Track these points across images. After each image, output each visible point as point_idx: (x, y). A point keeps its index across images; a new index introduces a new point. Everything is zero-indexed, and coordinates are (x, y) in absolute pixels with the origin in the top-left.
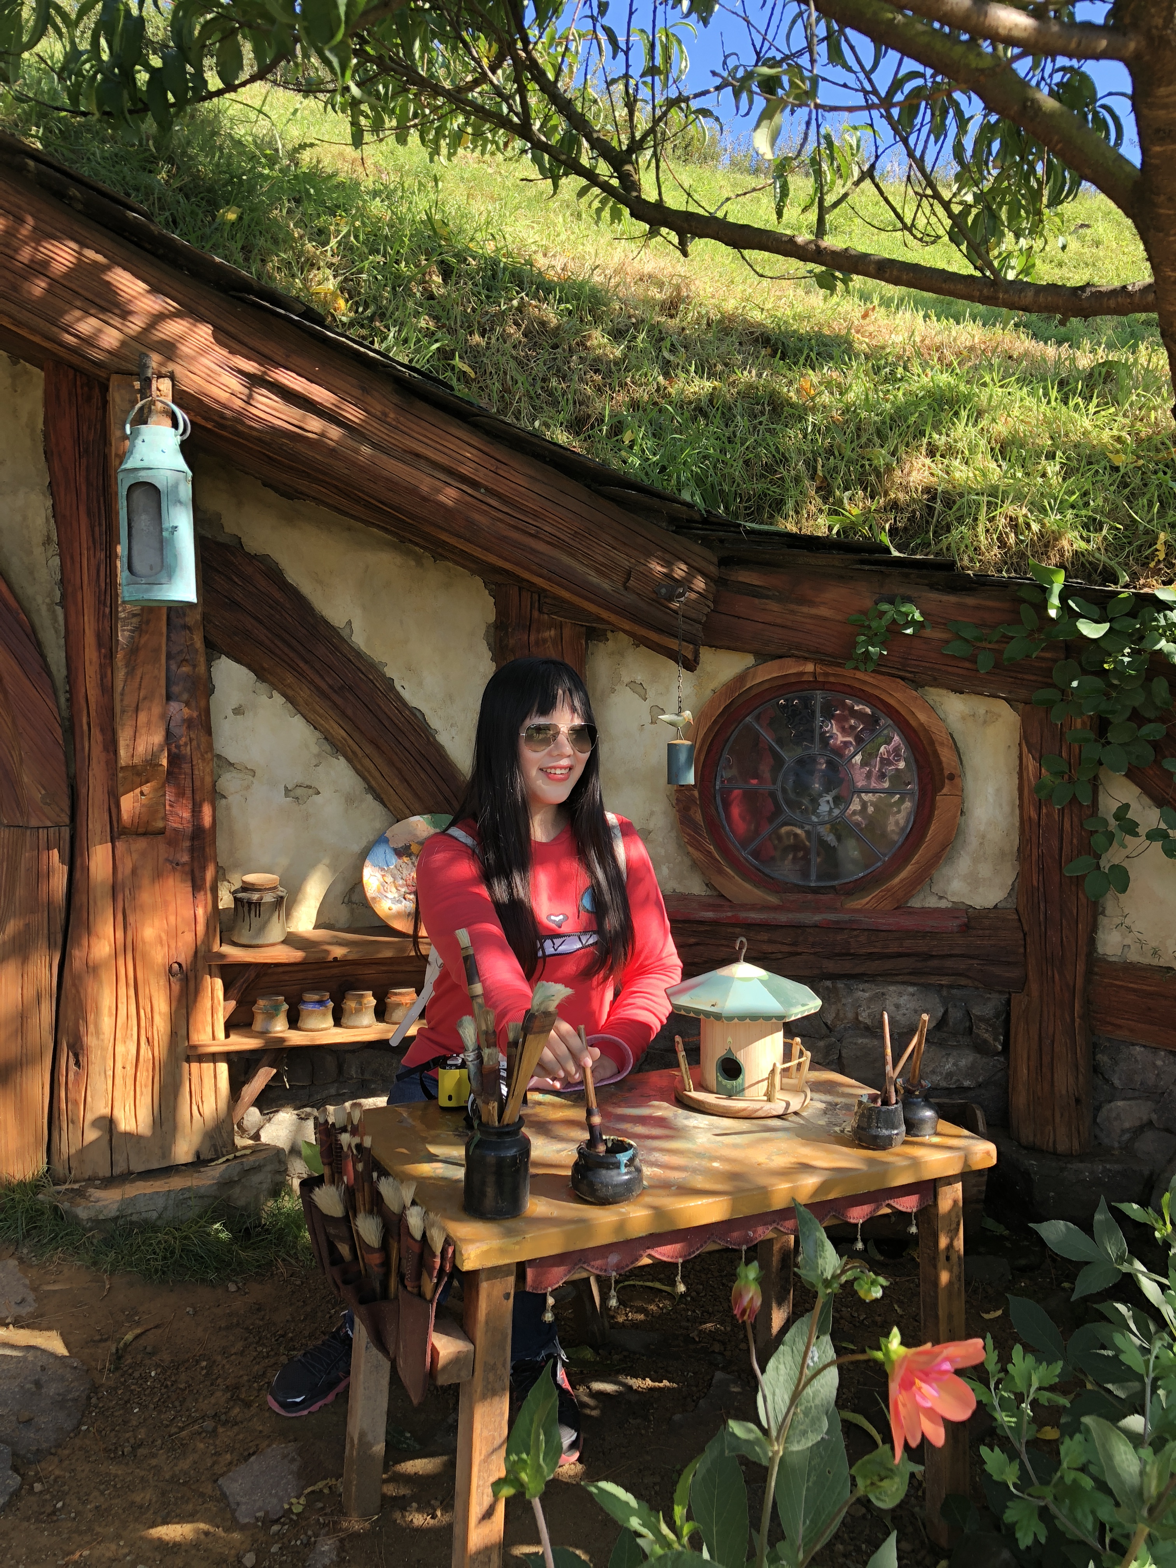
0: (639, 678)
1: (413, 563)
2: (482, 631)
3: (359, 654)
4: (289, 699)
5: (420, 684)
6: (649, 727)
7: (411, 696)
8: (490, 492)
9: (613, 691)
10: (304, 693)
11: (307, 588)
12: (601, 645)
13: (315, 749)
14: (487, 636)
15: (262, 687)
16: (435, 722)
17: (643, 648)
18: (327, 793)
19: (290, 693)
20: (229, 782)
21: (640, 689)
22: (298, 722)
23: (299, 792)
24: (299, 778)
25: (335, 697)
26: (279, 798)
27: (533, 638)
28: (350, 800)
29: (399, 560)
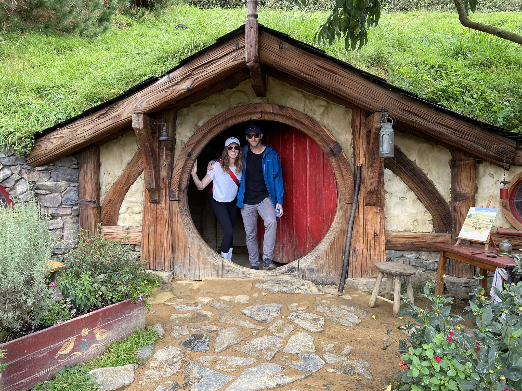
0: (492, 173)
1: (431, 146)
2: (448, 162)
3: (417, 168)
4: (400, 177)
5: (432, 174)
6: (494, 185)
7: (429, 177)
8: (455, 130)
9: (484, 176)
10: (404, 176)
11: (405, 152)
12: (481, 165)
13: (406, 189)
14: (449, 163)
15: (395, 175)
16: (435, 183)
17: (493, 165)
18: (408, 199)
19: (401, 176)
20: (387, 196)
21: (492, 176)
22: (402, 183)
23: (402, 198)
24: (402, 196)
25: (412, 177)
26: (397, 200)
27: (462, 163)
28: (414, 201)
29: (428, 145)
